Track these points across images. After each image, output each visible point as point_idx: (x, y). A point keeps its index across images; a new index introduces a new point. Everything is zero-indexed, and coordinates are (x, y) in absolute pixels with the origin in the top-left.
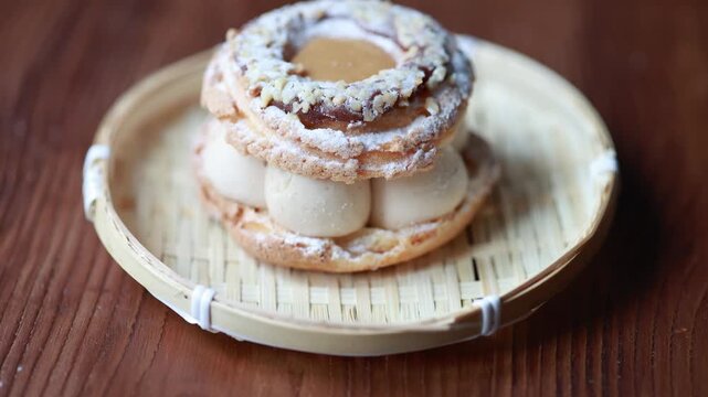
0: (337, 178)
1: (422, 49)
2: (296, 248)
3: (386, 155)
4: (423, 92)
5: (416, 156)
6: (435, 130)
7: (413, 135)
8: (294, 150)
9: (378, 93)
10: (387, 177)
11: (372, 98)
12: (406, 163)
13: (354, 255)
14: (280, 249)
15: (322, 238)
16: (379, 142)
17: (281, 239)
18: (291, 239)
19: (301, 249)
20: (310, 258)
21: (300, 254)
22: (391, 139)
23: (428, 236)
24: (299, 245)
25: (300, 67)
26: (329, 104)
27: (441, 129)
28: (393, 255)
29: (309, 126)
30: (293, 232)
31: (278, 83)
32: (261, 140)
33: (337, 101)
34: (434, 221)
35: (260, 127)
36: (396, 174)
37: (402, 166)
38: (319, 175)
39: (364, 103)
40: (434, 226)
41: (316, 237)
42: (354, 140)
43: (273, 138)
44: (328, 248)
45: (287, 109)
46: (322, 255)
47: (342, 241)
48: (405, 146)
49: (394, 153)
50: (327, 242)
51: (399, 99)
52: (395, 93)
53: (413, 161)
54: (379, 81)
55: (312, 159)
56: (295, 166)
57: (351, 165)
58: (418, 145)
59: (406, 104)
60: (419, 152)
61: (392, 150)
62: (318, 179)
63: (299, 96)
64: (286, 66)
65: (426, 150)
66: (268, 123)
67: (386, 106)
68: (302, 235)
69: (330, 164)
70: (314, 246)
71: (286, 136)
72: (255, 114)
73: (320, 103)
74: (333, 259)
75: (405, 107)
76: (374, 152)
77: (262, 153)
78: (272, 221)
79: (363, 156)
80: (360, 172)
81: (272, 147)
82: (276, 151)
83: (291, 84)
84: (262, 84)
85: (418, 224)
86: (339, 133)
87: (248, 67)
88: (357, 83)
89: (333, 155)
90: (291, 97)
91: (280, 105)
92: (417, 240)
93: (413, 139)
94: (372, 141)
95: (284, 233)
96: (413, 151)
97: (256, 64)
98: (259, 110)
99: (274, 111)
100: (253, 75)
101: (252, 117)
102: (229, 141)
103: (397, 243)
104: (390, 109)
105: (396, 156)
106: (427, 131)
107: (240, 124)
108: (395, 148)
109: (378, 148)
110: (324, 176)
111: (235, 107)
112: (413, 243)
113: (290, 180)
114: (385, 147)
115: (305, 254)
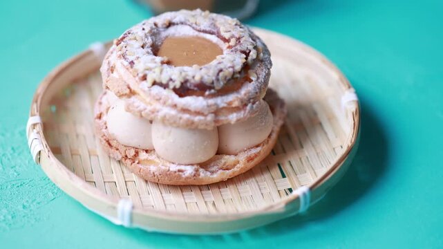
0: (202, 127)
1: (238, 39)
2: (177, 173)
3: (230, 109)
4: (246, 67)
5: (248, 107)
6: (257, 90)
7: (245, 94)
8: (173, 112)
9: (221, 71)
10: (233, 123)
11: (218, 74)
12: (242, 112)
13: (212, 173)
14: (167, 175)
15: (192, 165)
16: (225, 101)
17: (168, 168)
18: (173, 168)
19: (180, 173)
20: (187, 178)
21: (180, 176)
22: (233, 98)
23: (256, 156)
24: (179, 171)
25: (166, 59)
26: (192, 81)
27: (260, 89)
28: (237, 169)
29: (181, 96)
30: (173, 163)
31: (157, 70)
32: (149, 108)
33: (197, 78)
34: (257, 146)
35: (148, 100)
36: (238, 120)
37: (241, 115)
38: (191, 127)
39: (214, 78)
40: (259, 149)
41: (189, 165)
42: (211, 101)
43: (157, 106)
44: (197, 171)
45: (165, 86)
46: (195, 175)
47: (204, 165)
48: (242, 102)
49: (235, 107)
50: (196, 167)
51: (234, 73)
52: (231, 70)
53: (247, 111)
54: (219, 63)
55: (186, 116)
56: (175, 122)
57: (210, 118)
58: (249, 101)
59: (238, 76)
60: (250, 105)
61: (234, 105)
62: (190, 129)
63: (173, 77)
64: (158, 59)
65: (254, 103)
66: (154, 97)
67: (228, 78)
68: (179, 164)
69: (197, 119)
70: (189, 171)
71: (167, 103)
72: (144, 91)
73: (186, 81)
74: (200, 177)
75: (237, 78)
76: (223, 108)
77: (152, 116)
78: (158, 157)
79: (217, 112)
80: (216, 121)
81: (158, 112)
82: (160, 114)
83: (165, 70)
84: (147, 72)
85: (249, 149)
86: (201, 98)
87: (135, 62)
88: (206, 65)
89: (198, 113)
90: (167, 79)
91: (161, 85)
92: (250, 159)
93: (245, 97)
94: (221, 101)
95: (168, 164)
96: (246, 105)
97: (139, 59)
98: (147, 89)
99: (157, 89)
100: (140, 67)
101: (142, 94)
102: (128, 110)
103: (238, 162)
104: (229, 80)
105: (237, 109)
106: (253, 91)
107: (133, 99)
108: (236, 104)
109: (225, 105)
110: (193, 126)
111: (129, 88)
112: (248, 161)
113: (170, 132)
114: (230, 103)
115: (183, 176)
